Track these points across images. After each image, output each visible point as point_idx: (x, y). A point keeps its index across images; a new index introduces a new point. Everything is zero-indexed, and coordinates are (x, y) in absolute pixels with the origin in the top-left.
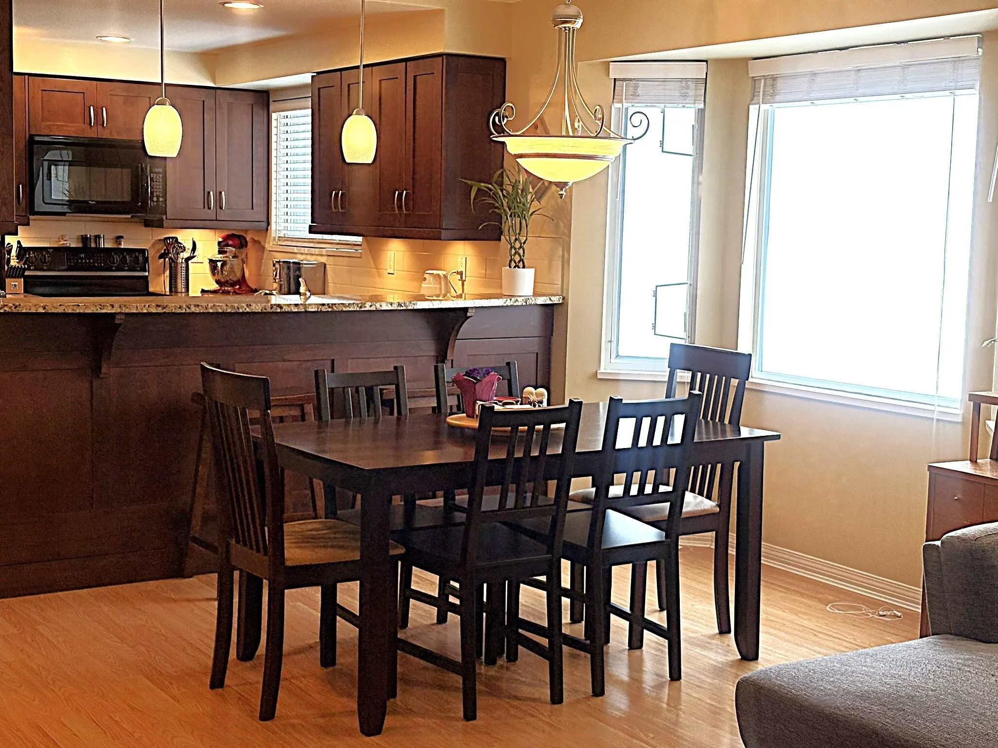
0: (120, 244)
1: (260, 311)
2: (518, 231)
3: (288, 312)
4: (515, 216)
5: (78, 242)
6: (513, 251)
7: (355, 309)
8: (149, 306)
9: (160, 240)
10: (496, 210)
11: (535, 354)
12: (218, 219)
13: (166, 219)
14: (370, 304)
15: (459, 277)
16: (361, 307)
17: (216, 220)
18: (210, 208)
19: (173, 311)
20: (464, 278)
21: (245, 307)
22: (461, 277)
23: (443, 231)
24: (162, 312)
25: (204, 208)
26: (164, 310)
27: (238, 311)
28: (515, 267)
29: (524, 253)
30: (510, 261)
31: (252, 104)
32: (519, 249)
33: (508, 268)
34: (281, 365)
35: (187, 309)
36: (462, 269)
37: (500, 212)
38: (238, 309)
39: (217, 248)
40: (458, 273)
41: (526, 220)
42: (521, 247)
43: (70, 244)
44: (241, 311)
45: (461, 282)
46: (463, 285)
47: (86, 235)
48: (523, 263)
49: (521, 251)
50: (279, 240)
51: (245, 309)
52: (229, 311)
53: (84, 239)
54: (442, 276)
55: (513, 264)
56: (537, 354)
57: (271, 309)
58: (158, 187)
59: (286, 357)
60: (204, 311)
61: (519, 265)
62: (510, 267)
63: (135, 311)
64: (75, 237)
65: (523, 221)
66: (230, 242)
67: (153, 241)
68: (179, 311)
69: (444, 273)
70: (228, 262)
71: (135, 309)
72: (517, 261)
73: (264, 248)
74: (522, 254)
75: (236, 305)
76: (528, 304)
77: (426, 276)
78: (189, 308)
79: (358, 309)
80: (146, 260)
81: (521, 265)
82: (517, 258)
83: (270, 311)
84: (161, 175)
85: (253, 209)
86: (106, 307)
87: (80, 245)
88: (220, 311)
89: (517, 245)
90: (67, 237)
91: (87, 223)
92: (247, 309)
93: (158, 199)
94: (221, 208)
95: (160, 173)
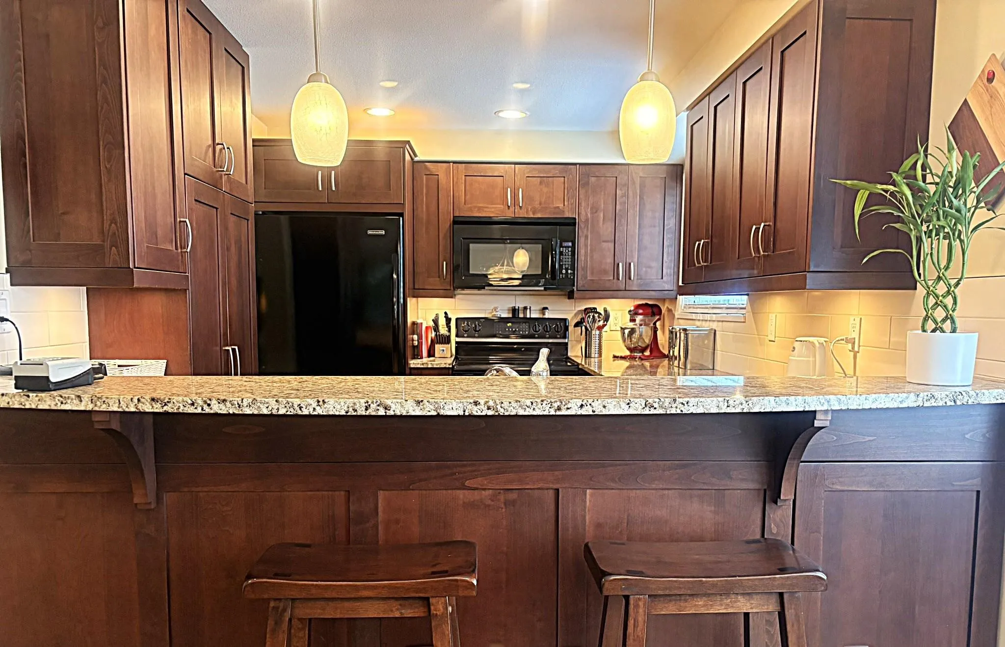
0: (544, 314)
1: (343, 413)
2: (943, 263)
3: (401, 416)
4: (937, 234)
5: (509, 313)
6: (932, 301)
7: (546, 413)
8: (139, 400)
9: (581, 310)
10: (897, 226)
11: (975, 494)
12: (627, 289)
13: (577, 290)
14: (579, 403)
15: (850, 346)
16: (559, 409)
17: (625, 290)
18: (618, 279)
19: (181, 411)
20: (856, 349)
21: (314, 405)
22: (853, 348)
23: (808, 274)
24: (161, 411)
25: (614, 278)
26: (165, 408)
27: (300, 412)
28: (934, 331)
29: (955, 302)
30: (926, 319)
31: (665, 177)
32: (944, 297)
33: (920, 332)
34: (460, 494)
35: (205, 407)
36: (855, 335)
37: (906, 230)
38: (301, 408)
39: (628, 317)
40: (847, 341)
41: (962, 241)
42: (948, 293)
43: (500, 315)
44: (305, 412)
45: (852, 353)
46: (855, 357)
47: (514, 307)
48: (953, 322)
49: (949, 301)
50: (685, 307)
51: (314, 409)
52: (282, 411)
53: (514, 311)
54: (817, 344)
55: (930, 325)
56: (978, 492)
57: (366, 409)
58: (567, 260)
59: (467, 483)
60: (236, 412)
61: (944, 326)
62: (924, 331)
63: (115, 409)
64: (506, 309)
65: (956, 244)
66: (641, 311)
67: (575, 312)
68: (191, 410)
69: (822, 340)
70: (637, 330)
71: (117, 405)
72: (939, 320)
73: (674, 315)
74: (950, 307)
75: (297, 402)
76: (959, 403)
77: (797, 345)
78: (209, 405)
79: (552, 413)
80: (567, 328)
81: (947, 325)
82: (940, 314)
83: (364, 413)
84: (570, 249)
85: (662, 278)
86: (69, 401)
87: (510, 316)
88: (265, 411)
89: (941, 289)
90: (499, 309)
91: (517, 296)
92: (318, 408)
93: (567, 271)
94: (630, 278)
95: (569, 247)
